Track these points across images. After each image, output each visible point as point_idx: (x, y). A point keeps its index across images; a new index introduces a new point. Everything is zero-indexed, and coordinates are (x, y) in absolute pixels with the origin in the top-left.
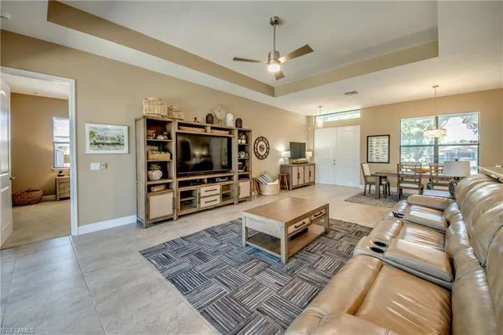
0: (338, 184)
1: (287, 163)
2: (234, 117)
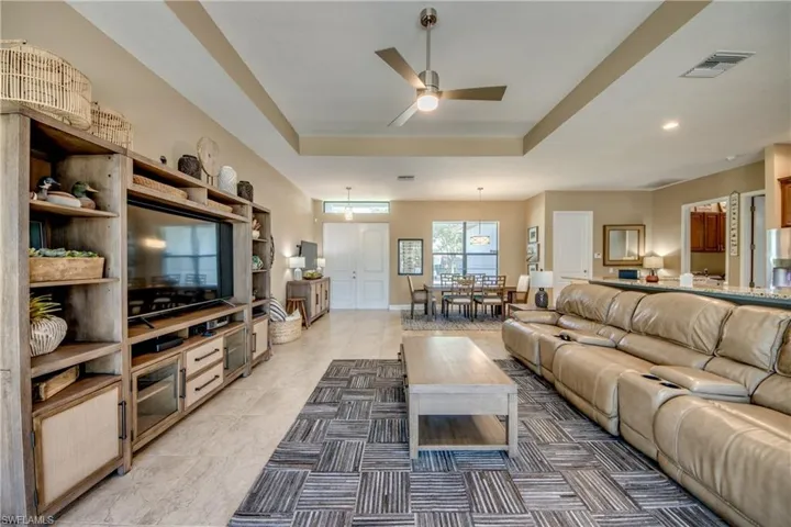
0: (359, 307)
1: (299, 278)
2: (238, 178)
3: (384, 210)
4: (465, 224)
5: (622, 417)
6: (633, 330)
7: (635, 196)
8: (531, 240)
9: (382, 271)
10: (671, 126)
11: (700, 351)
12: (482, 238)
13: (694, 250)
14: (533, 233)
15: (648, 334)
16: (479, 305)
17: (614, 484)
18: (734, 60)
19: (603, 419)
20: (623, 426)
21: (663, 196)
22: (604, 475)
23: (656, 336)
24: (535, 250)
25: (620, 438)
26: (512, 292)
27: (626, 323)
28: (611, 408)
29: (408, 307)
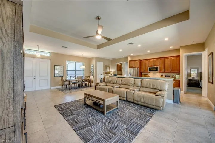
3: (48, 55)
4: (76, 62)
5: (127, 97)
6: (122, 84)
7: (109, 60)
8: (92, 68)
9: (47, 76)
10: (121, 50)
11: (132, 86)
12: (81, 66)
13: (117, 71)
14: (92, 66)
15: (124, 84)
16: (83, 84)
17: (131, 106)
18: (132, 44)
19: (124, 99)
20: (128, 99)
21: (113, 61)
22: (129, 106)
23: (126, 85)
24: (93, 70)
25: (127, 101)
26: (90, 80)
27: (120, 83)
28: (125, 96)
29: (61, 87)
